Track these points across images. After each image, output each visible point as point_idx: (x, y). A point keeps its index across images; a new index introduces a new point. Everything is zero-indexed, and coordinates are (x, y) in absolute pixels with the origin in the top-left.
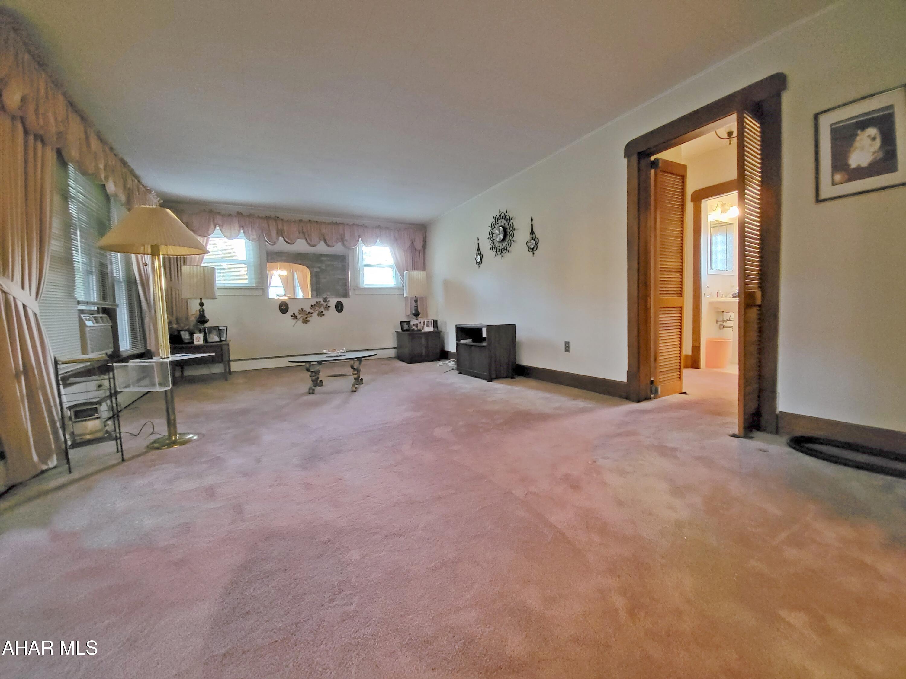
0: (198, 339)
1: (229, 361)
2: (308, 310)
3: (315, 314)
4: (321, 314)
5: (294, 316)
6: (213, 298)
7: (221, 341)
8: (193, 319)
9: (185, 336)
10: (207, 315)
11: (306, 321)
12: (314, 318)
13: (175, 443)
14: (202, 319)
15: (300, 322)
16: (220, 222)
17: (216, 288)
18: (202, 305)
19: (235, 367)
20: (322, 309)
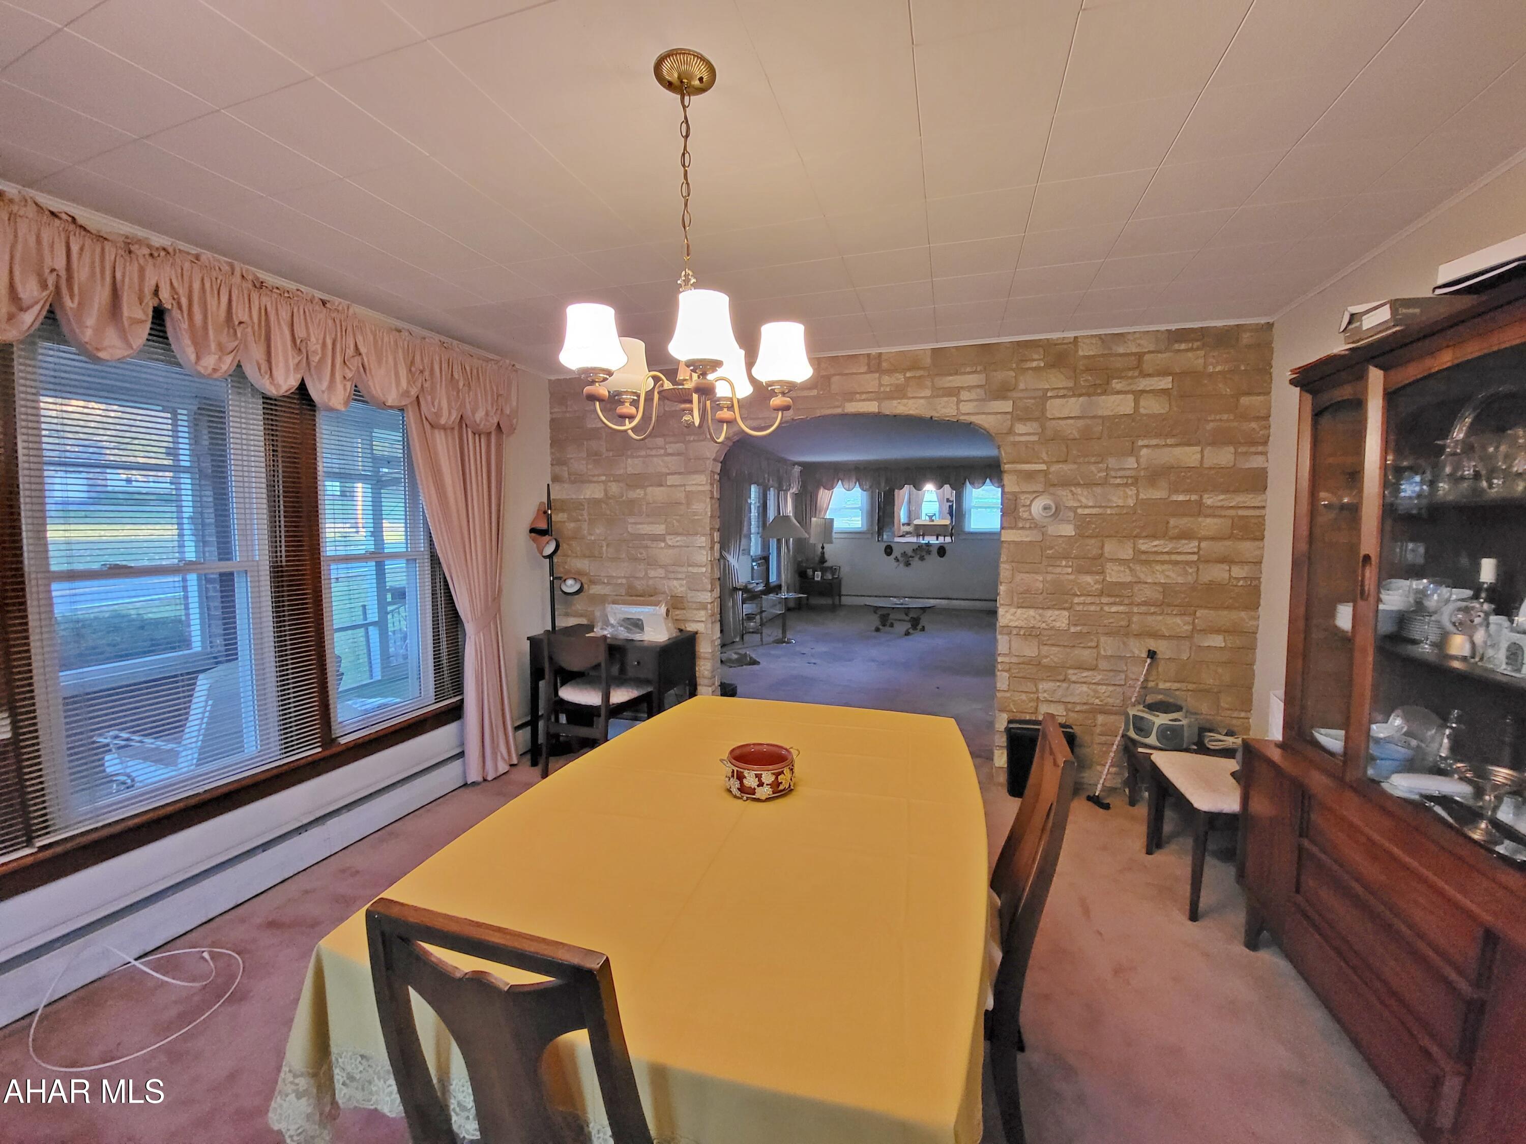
0: (818, 576)
1: (840, 596)
2: (910, 553)
3: (916, 559)
4: (922, 558)
5: (897, 559)
6: (831, 542)
7: (833, 578)
8: (817, 559)
9: (810, 572)
10: (826, 556)
11: (908, 564)
12: (915, 562)
13: (784, 642)
14: (823, 560)
15: (902, 565)
16: (842, 477)
17: (835, 530)
18: (823, 548)
19: (845, 600)
20: (924, 553)
